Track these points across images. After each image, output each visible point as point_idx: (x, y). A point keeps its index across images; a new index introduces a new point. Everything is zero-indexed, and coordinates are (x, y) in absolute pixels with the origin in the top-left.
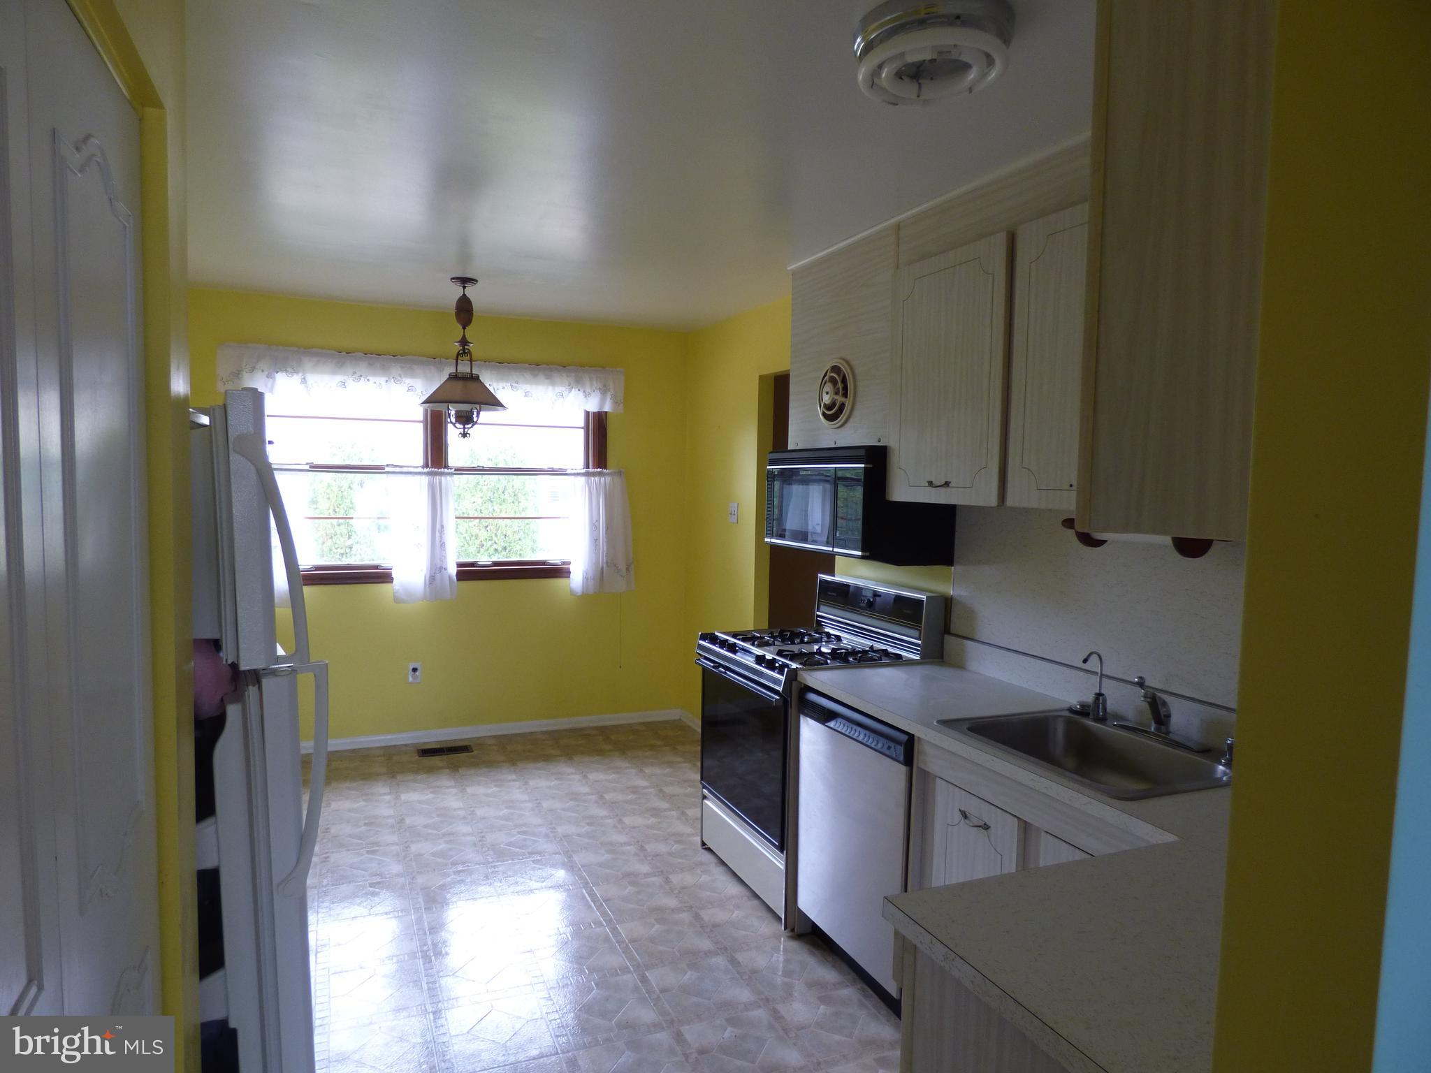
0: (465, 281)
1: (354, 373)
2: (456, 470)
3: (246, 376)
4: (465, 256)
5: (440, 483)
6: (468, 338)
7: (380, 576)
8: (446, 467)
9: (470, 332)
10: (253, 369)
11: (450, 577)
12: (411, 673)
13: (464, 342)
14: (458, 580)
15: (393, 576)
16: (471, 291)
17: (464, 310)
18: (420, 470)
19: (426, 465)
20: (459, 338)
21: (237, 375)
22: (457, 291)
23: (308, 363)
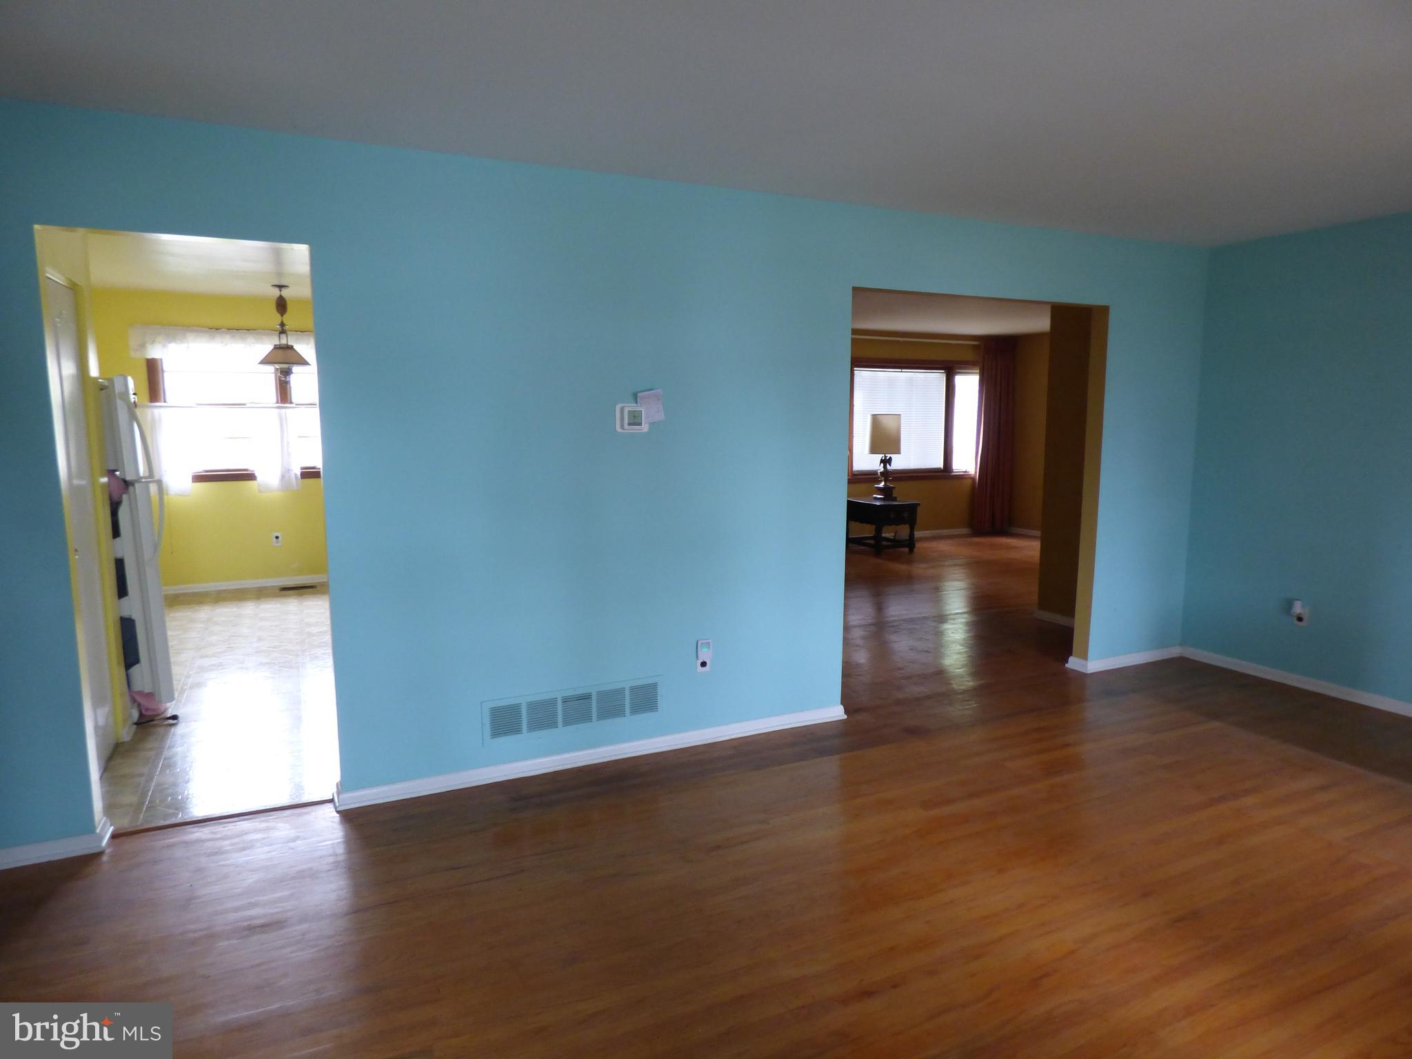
0: (280, 287)
1: (222, 343)
2: (296, 405)
3: (149, 346)
4: (280, 274)
5: (285, 413)
6: (285, 322)
7: (248, 476)
8: (291, 403)
9: (286, 318)
10: (153, 342)
11: (296, 475)
12: (275, 539)
13: (282, 325)
14: (302, 478)
15: (256, 475)
16: (285, 293)
17: (281, 305)
18: (271, 405)
19: (277, 402)
20: (279, 322)
21: (143, 346)
22: (276, 293)
23: (190, 336)
